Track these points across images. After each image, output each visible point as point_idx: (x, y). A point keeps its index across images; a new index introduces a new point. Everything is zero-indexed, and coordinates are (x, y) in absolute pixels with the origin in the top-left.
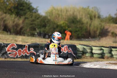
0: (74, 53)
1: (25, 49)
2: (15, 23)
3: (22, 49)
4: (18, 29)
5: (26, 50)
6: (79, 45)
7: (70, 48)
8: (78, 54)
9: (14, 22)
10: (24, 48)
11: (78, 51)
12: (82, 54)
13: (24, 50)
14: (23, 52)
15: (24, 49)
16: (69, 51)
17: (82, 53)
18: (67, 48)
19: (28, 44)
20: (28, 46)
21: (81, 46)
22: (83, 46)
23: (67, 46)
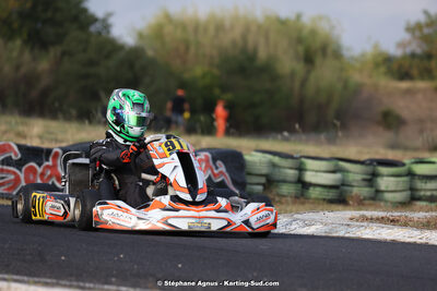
0: (235, 183)
1: (50, 163)
2: (23, 70)
3: (40, 165)
4: (34, 94)
5: (55, 166)
6: (254, 153)
7: (219, 163)
8: (248, 187)
9: (17, 68)
10: (47, 160)
11: (250, 174)
12: (263, 185)
13: (48, 167)
14: (42, 174)
15: (46, 163)
16: (215, 175)
17: (263, 180)
19: (64, 145)
20: (60, 152)
21: (260, 154)
22: (269, 157)
23: (207, 154)
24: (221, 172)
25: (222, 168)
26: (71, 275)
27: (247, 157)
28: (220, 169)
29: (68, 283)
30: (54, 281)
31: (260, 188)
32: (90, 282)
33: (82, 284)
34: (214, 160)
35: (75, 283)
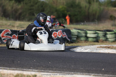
0: (69, 38)
2: (14, 8)
4: (17, 14)
6: (73, 30)
7: (64, 32)
8: (72, 38)
9: (12, 8)
11: (72, 35)
12: (76, 38)
16: (63, 36)
17: (76, 37)
18: (61, 32)
21: (75, 30)
22: (78, 30)
23: (61, 30)
24: (65, 35)
25: (65, 34)
26: (20, 67)
27: (72, 31)
28: (64, 34)
29: (19, 69)
30: (16, 69)
31: (76, 39)
32: (25, 68)
33: (23, 69)
34: (63, 32)
35: (21, 69)
